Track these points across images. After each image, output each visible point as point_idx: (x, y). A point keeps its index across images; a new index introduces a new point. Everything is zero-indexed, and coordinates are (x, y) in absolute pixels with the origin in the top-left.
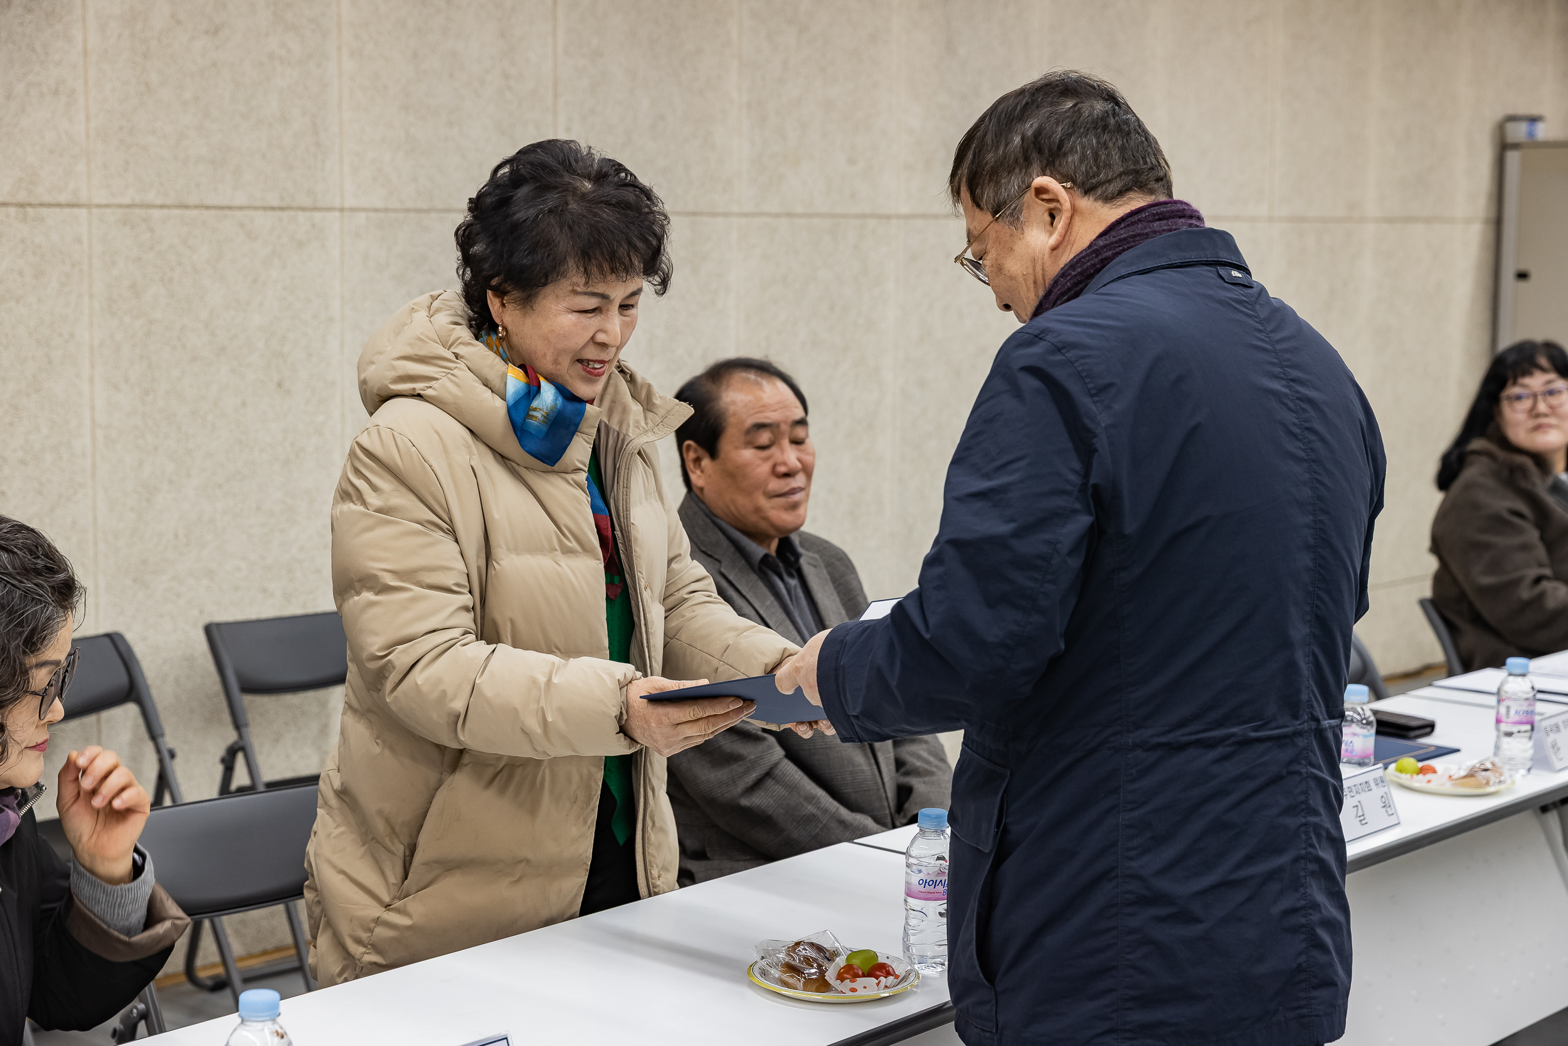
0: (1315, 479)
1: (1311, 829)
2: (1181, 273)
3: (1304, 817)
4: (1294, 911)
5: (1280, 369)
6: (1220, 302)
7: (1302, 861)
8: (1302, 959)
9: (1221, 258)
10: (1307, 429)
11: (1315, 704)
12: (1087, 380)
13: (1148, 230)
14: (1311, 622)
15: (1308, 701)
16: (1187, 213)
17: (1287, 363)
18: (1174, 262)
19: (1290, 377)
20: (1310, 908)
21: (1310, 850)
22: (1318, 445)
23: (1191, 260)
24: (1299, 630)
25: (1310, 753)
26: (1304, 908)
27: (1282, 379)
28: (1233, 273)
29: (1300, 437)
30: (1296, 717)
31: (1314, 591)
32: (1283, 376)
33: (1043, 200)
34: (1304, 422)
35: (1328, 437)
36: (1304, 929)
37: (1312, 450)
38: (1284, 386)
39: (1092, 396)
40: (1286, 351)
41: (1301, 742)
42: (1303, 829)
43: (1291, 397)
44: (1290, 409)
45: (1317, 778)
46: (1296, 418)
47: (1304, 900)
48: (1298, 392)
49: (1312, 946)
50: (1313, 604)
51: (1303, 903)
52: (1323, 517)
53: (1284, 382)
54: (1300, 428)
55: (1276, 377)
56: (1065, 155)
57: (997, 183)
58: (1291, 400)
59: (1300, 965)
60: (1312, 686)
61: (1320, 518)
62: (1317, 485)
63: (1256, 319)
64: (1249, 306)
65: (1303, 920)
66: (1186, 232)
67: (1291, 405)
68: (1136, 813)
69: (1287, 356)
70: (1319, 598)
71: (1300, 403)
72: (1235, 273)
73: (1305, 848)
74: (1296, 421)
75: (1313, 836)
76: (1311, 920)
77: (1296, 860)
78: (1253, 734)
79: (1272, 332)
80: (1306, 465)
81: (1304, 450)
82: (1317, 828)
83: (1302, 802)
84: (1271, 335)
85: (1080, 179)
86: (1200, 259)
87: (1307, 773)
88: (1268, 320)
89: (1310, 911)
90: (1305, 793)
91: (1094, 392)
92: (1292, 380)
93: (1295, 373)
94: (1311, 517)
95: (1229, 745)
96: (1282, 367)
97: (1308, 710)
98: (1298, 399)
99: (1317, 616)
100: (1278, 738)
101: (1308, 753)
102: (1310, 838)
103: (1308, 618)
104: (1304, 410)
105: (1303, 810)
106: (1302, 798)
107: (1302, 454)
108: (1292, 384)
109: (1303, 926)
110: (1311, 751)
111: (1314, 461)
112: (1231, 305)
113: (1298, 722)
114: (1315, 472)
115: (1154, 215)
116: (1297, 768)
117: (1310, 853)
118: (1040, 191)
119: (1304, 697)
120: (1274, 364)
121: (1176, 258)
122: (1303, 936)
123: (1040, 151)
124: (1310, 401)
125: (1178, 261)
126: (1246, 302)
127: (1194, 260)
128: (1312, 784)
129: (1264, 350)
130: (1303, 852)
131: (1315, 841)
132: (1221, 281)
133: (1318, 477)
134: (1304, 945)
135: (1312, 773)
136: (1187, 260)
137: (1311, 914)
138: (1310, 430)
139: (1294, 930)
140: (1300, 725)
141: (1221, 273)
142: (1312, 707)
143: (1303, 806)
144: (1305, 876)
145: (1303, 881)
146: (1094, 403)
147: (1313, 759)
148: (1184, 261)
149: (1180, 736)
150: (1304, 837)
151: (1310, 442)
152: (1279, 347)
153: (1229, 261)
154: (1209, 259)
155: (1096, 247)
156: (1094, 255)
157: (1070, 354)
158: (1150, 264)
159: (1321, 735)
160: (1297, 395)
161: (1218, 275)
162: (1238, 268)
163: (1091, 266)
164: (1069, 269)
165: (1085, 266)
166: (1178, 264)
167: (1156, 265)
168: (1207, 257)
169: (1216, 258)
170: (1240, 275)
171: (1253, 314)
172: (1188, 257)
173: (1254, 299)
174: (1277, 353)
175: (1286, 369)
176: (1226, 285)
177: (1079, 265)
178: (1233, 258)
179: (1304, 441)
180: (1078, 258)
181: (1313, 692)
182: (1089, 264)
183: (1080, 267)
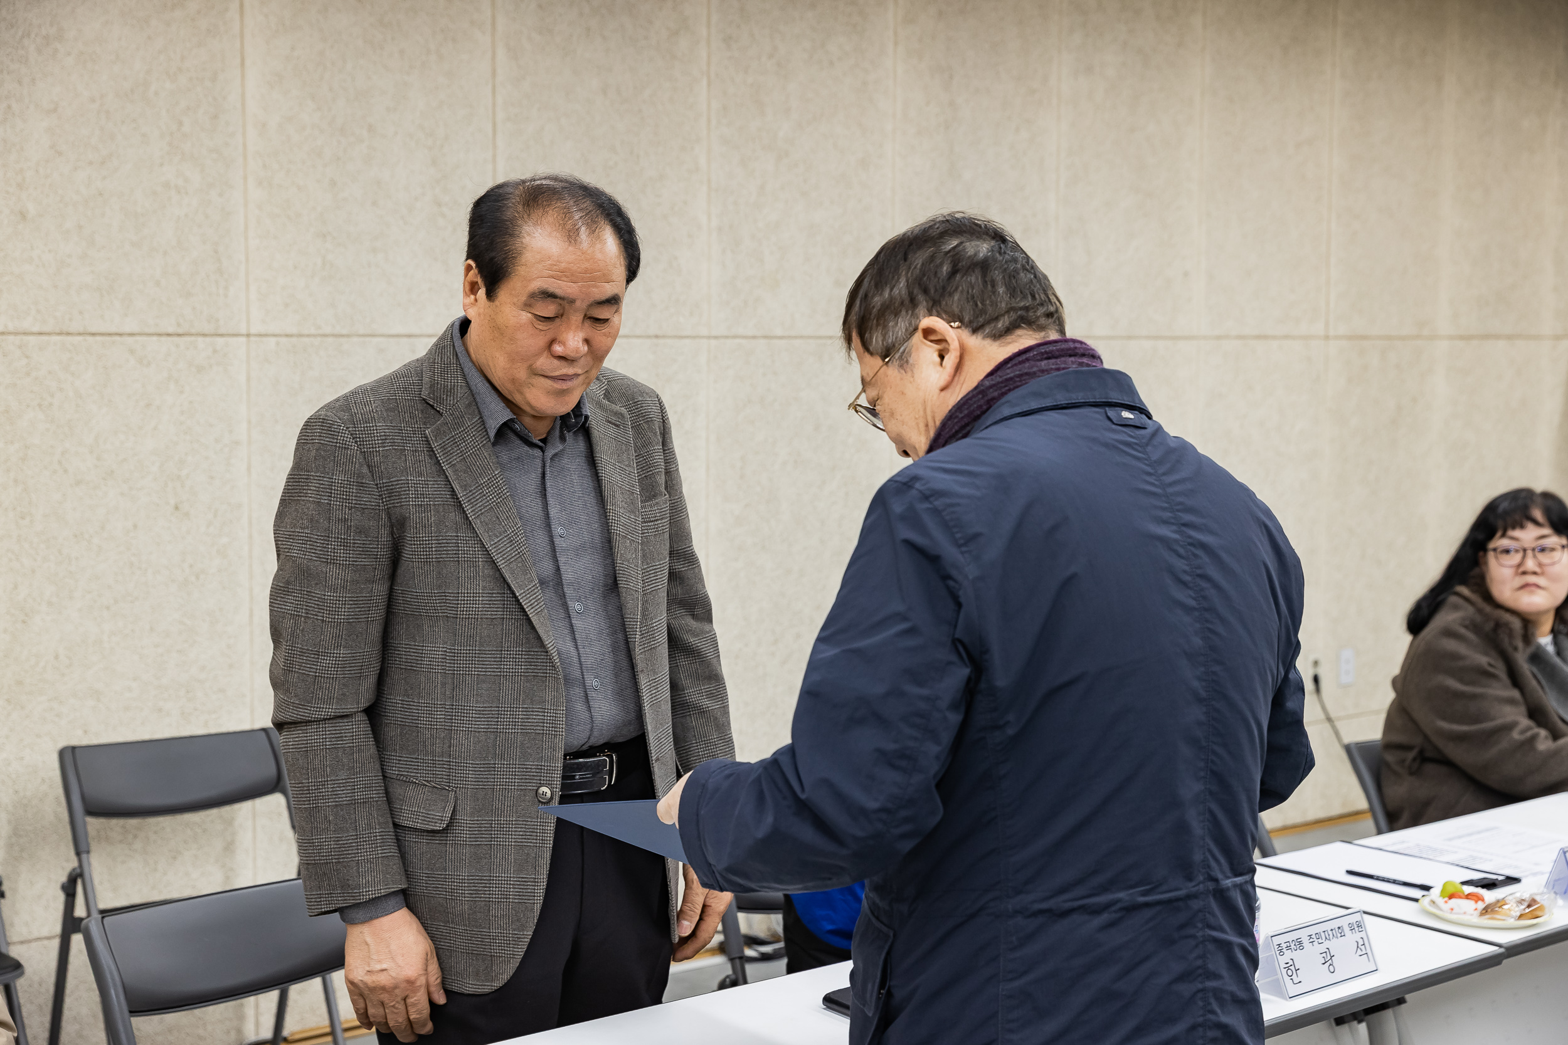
0: (1208, 628)
1: (1211, 994)
2: (1066, 414)
3: (1201, 983)
5: (1170, 514)
6: (1106, 445)
7: (1201, 1029)
9: (1111, 399)
10: (1199, 576)
11: (1213, 863)
12: (955, 530)
13: (1035, 369)
14: (1205, 778)
15: (1203, 861)
16: (1081, 352)
17: (1179, 507)
18: (1059, 403)
19: (1182, 522)
21: (1211, 1017)
22: (1211, 592)
23: (1077, 401)
24: (1190, 788)
25: (1208, 915)
27: (1173, 524)
28: (1123, 414)
29: (1191, 585)
30: (1189, 878)
31: (1208, 745)
32: (1173, 521)
33: (931, 341)
34: (1196, 568)
35: (1223, 583)
37: (1205, 598)
38: (1175, 532)
39: (959, 546)
40: (1181, 493)
41: (1196, 904)
42: (1200, 995)
43: (1181, 543)
44: (1180, 556)
45: (1216, 941)
46: (1187, 565)
48: (1190, 537)
50: (1208, 760)
52: (1217, 668)
53: (1174, 528)
54: (1191, 576)
55: (1165, 522)
56: (951, 294)
57: (885, 327)
58: (1182, 546)
60: (1208, 845)
61: (1213, 669)
62: (1211, 634)
63: (1146, 462)
64: (1139, 449)
66: (1076, 372)
67: (1182, 551)
68: (1017, 984)
69: (1181, 499)
70: (1214, 753)
71: (1193, 549)
72: (1126, 414)
73: (1202, 1016)
74: (1187, 568)
75: (1212, 1000)
77: (1193, 1028)
78: (1142, 899)
79: (1164, 474)
80: (1196, 614)
81: (1194, 599)
82: (1218, 994)
83: (1199, 967)
84: (1164, 478)
85: (966, 319)
86: (1088, 401)
87: (1203, 936)
88: (1160, 462)
90: (1202, 957)
91: (962, 542)
92: (1185, 525)
93: (1188, 518)
94: (1202, 669)
95: (1115, 912)
96: (1172, 511)
97: (1204, 871)
98: (1191, 544)
99: (1212, 771)
100: (1170, 901)
101: (1205, 915)
102: (1210, 1004)
103: (1202, 774)
104: (1195, 555)
105: (1200, 975)
106: (1199, 962)
107: (1193, 603)
108: (1184, 528)
110: (1209, 913)
111: (1206, 610)
112: (1117, 448)
113: (1193, 884)
114: (1207, 621)
115: (1042, 354)
116: (1191, 931)
118: (928, 333)
119: (1198, 857)
120: (1164, 509)
121: (1062, 399)
123: (926, 291)
124: (1203, 546)
125: (1062, 403)
126: (1136, 444)
127: (1081, 401)
128: (1211, 947)
129: (1154, 494)
130: (1201, 1019)
131: (1215, 1006)
132: (1109, 423)
133: (1212, 627)
135: (1210, 936)
136: (1073, 401)
138: (1205, 577)
140: (1194, 886)
141: (1109, 414)
142: (1209, 867)
143: (1200, 971)
146: (962, 553)
147: (1212, 920)
148: (1070, 402)
149: (1062, 902)
150: (1201, 1003)
151: (1202, 590)
152: (1170, 490)
153: (1119, 401)
154: (1098, 400)
155: (982, 388)
156: (980, 396)
157: (938, 503)
158: (1034, 405)
159: (1221, 895)
160: (1190, 540)
161: (1105, 416)
162: (1130, 408)
163: (977, 407)
164: (956, 411)
165: (972, 408)
166: (1064, 405)
167: (1040, 406)
168: (1095, 398)
169: (1104, 398)
170: (1132, 416)
171: (1144, 456)
172: (1075, 397)
173: (1144, 441)
174: (1168, 497)
175: (1177, 513)
176: (1114, 426)
177: (966, 407)
178: (1125, 398)
179: (1195, 588)
180: (965, 399)
181: (1210, 851)
182: (975, 406)
183: (967, 409)
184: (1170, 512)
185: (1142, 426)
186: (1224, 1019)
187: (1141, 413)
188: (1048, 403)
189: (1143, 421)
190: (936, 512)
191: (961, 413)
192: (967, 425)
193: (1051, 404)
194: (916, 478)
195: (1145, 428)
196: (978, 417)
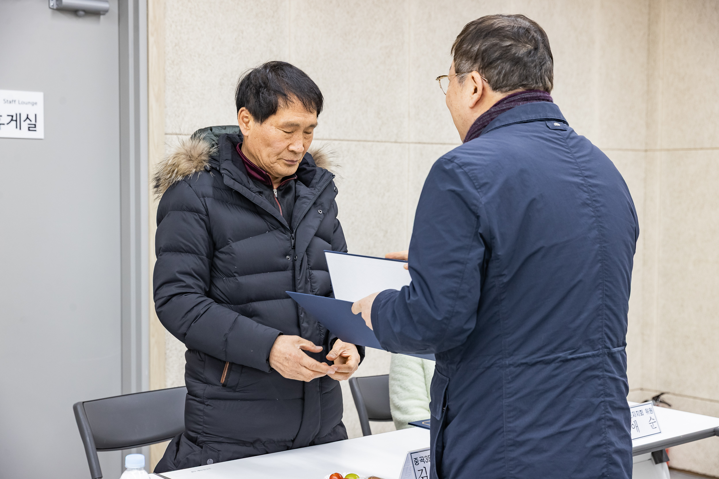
0: (600, 225)
1: (608, 404)
2: (527, 125)
3: (603, 398)
4: (599, 446)
5: (579, 172)
7: (603, 420)
8: (605, 470)
9: (548, 117)
10: (594, 200)
11: (607, 340)
14: (603, 298)
15: (602, 338)
17: (583, 168)
18: (523, 120)
19: (585, 175)
20: (609, 444)
21: (608, 415)
22: (601, 208)
23: (532, 119)
26: (604, 444)
28: (555, 124)
29: (591, 205)
31: (603, 282)
32: (580, 175)
34: (593, 197)
36: (605, 455)
37: (598, 211)
38: (582, 180)
39: (477, 189)
40: (583, 162)
41: (598, 360)
42: (602, 404)
43: (585, 185)
44: (585, 191)
45: (611, 378)
46: (588, 196)
47: (605, 440)
48: (589, 182)
49: (610, 464)
50: (603, 289)
51: (604, 442)
53: (581, 178)
54: (590, 201)
55: (577, 175)
58: (585, 187)
59: (603, 473)
60: (605, 331)
61: (604, 245)
62: (601, 229)
64: (563, 141)
65: (605, 451)
67: (585, 189)
68: (512, 399)
69: (583, 165)
70: (606, 286)
71: (590, 188)
72: (556, 124)
73: (604, 414)
74: (588, 197)
75: (608, 407)
76: (609, 450)
77: (599, 420)
78: (570, 356)
79: (575, 153)
80: (594, 219)
81: (593, 212)
82: (611, 404)
83: (601, 390)
84: (575, 155)
86: (537, 118)
87: (604, 375)
88: (573, 147)
89: (609, 446)
90: (603, 385)
91: (478, 187)
92: (586, 177)
93: (587, 173)
94: (599, 245)
95: (558, 362)
96: (580, 170)
97: (602, 343)
98: (590, 186)
99: (606, 295)
100: (585, 357)
101: (604, 365)
102: (607, 408)
103: (601, 296)
104: (593, 191)
105: (602, 394)
106: (601, 388)
107: (592, 214)
108: (586, 178)
109: (605, 453)
110: (606, 364)
111: (599, 217)
112: (552, 141)
113: (597, 349)
114: (600, 222)
116: (598, 373)
117: (607, 416)
119: (600, 336)
120: (576, 169)
121: (524, 119)
122: (605, 459)
124: (596, 186)
125: (525, 120)
126: (561, 138)
127: (534, 119)
128: (608, 381)
129: (570, 162)
130: (603, 416)
131: (610, 410)
132: (547, 129)
133: (601, 224)
134: (605, 463)
135: (607, 375)
136: (530, 119)
137: (609, 447)
138: (597, 201)
139: (600, 456)
141: (547, 125)
142: (605, 342)
143: (602, 392)
144: (604, 428)
145: (604, 430)
147: (608, 368)
148: (528, 119)
149: (531, 359)
150: (603, 408)
151: (597, 207)
152: (578, 160)
153: (553, 118)
154: (542, 118)
155: (490, 112)
156: (489, 116)
157: (466, 169)
158: (511, 121)
159: (612, 355)
160: (589, 184)
161: (546, 125)
162: (558, 121)
163: (486, 121)
164: (477, 121)
165: (484, 121)
166: (526, 121)
167: (514, 122)
168: (541, 117)
169: (545, 117)
170: (559, 125)
171: (565, 144)
172: (531, 117)
173: (566, 136)
174: (577, 163)
175: (583, 171)
176: (550, 130)
177: (482, 120)
178: (556, 116)
179: (593, 206)
180: (482, 116)
181: (606, 334)
182: (486, 120)
183: (482, 121)
184: (579, 171)
185: (565, 130)
186: (615, 416)
187: (564, 123)
188: (518, 120)
189: (565, 127)
190: (466, 173)
191: (479, 122)
192: (481, 129)
193: (519, 121)
194: (455, 157)
195: (566, 130)
196: (485, 126)
